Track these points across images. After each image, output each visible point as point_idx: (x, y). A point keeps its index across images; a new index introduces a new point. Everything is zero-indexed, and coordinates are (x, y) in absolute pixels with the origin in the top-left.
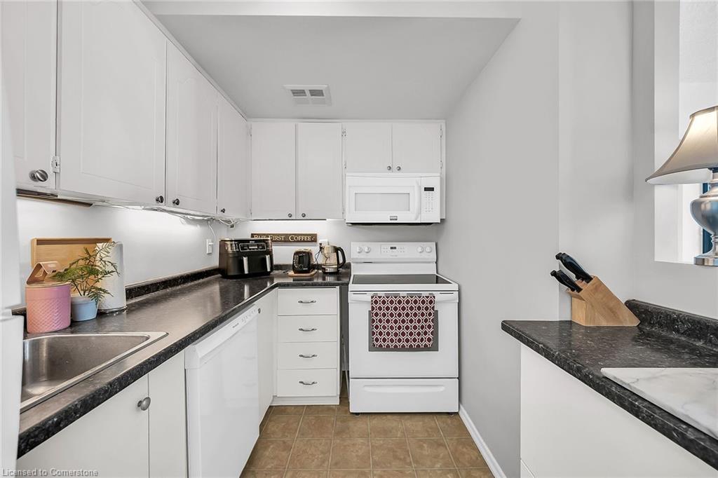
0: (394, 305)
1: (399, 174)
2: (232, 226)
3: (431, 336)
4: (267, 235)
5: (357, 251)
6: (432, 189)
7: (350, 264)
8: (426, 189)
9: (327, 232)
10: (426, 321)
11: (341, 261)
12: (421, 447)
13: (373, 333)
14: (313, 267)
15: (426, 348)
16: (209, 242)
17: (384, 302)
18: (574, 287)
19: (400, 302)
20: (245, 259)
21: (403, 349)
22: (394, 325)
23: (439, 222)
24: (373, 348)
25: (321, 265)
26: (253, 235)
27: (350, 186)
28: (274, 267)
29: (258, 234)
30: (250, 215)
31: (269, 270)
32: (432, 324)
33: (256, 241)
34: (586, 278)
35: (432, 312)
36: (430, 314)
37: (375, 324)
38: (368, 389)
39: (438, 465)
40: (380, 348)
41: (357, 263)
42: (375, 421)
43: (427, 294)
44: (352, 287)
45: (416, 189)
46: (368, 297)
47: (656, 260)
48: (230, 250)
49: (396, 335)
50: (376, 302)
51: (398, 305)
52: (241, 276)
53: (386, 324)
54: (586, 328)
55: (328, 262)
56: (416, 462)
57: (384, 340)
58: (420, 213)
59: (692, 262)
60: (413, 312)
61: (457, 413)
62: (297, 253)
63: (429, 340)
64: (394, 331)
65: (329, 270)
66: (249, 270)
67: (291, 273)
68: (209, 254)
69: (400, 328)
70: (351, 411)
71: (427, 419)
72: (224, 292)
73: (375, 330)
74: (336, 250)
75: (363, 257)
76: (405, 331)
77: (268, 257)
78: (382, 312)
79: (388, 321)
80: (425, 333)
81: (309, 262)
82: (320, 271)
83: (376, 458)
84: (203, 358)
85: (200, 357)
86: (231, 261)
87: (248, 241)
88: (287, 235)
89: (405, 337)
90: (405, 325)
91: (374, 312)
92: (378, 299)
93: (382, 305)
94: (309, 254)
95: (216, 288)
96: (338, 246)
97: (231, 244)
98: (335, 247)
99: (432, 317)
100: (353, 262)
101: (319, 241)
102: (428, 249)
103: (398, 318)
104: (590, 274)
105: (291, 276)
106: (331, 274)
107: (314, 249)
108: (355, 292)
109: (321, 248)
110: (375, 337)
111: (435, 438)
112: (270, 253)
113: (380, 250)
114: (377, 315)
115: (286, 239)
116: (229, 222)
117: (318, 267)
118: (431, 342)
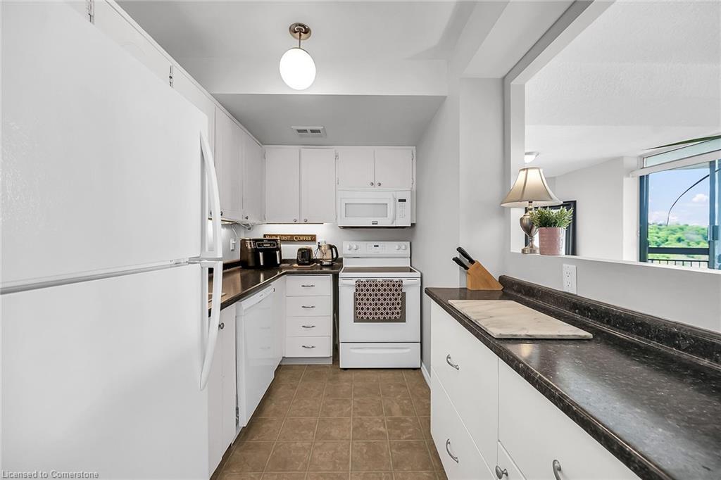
0: (372, 288)
1: (380, 188)
2: (250, 229)
3: (399, 311)
4: (276, 236)
5: (347, 248)
6: (405, 201)
7: (342, 259)
8: (400, 201)
9: (324, 233)
10: (396, 299)
11: (335, 256)
12: (389, 387)
13: (357, 309)
14: (312, 261)
15: (396, 320)
16: (232, 241)
17: (365, 285)
18: (466, 268)
19: (376, 285)
20: (261, 254)
21: (379, 320)
22: (372, 302)
23: (410, 225)
24: (357, 320)
25: (319, 260)
26: (265, 236)
27: (341, 198)
28: (283, 261)
29: (269, 235)
30: (264, 220)
31: (279, 263)
32: (400, 302)
33: (269, 240)
34: (472, 261)
35: (400, 293)
36: (399, 295)
37: (358, 302)
38: (353, 351)
39: (399, 396)
40: (362, 320)
41: (348, 258)
42: (359, 373)
43: (397, 280)
44: (341, 274)
45: (392, 199)
46: (353, 282)
47: (512, 251)
48: (249, 247)
49: (373, 309)
50: (359, 286)
51: (375, 288)
52: (257, 267)
53: (366, 302)
54: (472, 291)
55: (325, 257)
56: (384, 394)
57: (365, 314)
58: (395, 218)
59: (520, 252)
60: (386, 292)
61: (420, 368)
62: (300, 250)
63: (398, 313)
64: (372, 307)
65: (325, 263)
66: (264, 262)
67: (296, 265)
68: (232, 250)
69: (376, 304)
70: (341, 367)
71: (396, 372)
72: (243, 279)
73: (358, 306)
74: (331, 247)
75: (352, 253)
76: (380, 307)
77: (278, 252)
78: (363, 293)
79: (368, 300)
80: (395, 308)
81: (310, 257)
82: (319, 265)
83: (357, 393)
84: (245, 310)
85: (244, 308)
86: (250, 255)
87: (262, 240)
88: (292, 236)
89: (380, 311)
90: (380, 302)
91: (358, 292)
92: (360, 283)
93: (363, 288)
94: (309, 251)
95: (238, 275)
96: (332, 244)
97: (250, 243)
98: (330, 245)
99: (400, 297)
100: (345, 257)
101: (318, 240)
102: (403, 247)
103: (375, 297)
104: (474, 259)
105: (295, 267)
106: (326, 266)
107: (314, 247)
108: (344, 278)
109: (319, 246)
110: (358, 311)
111: (400, 383)
112: (279, 249)
113: (366, 248)
114: (359, 295)
115: (292, 239)
116: (248, 225)
117: (317, 261)
118: (400, 315)
